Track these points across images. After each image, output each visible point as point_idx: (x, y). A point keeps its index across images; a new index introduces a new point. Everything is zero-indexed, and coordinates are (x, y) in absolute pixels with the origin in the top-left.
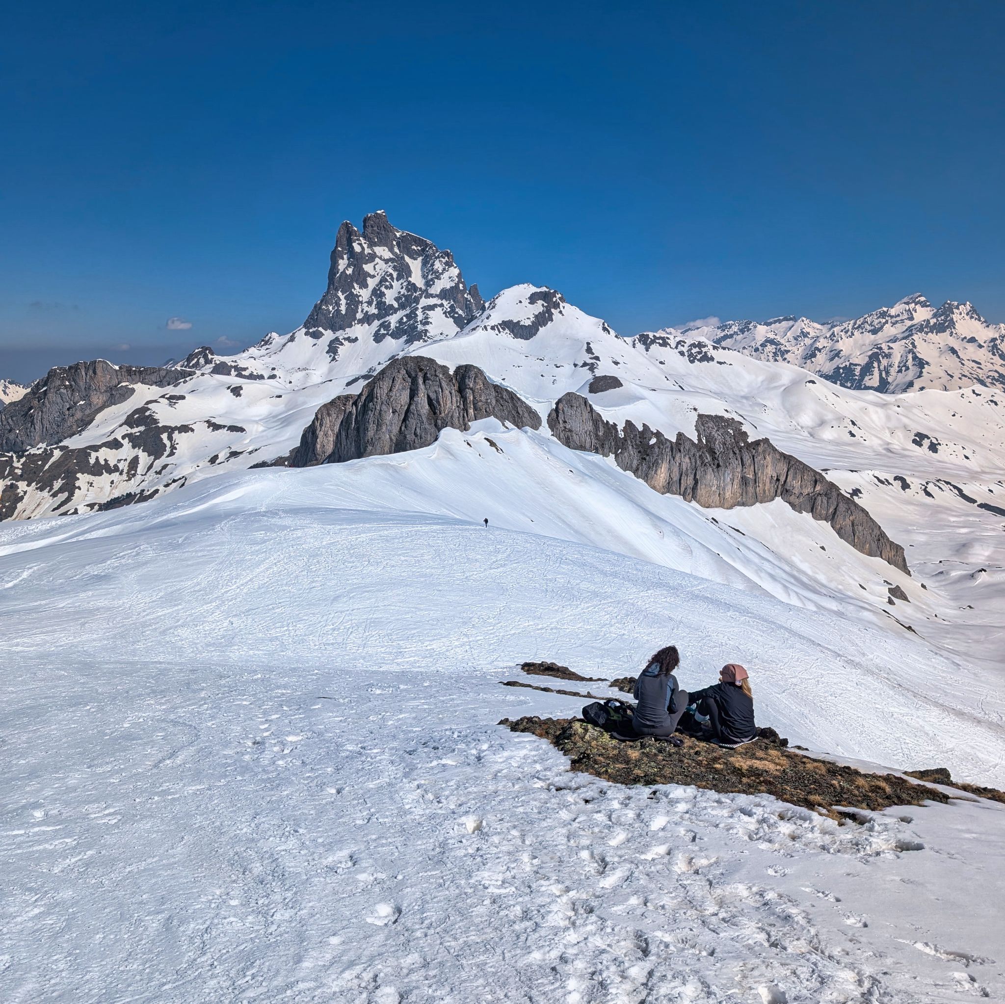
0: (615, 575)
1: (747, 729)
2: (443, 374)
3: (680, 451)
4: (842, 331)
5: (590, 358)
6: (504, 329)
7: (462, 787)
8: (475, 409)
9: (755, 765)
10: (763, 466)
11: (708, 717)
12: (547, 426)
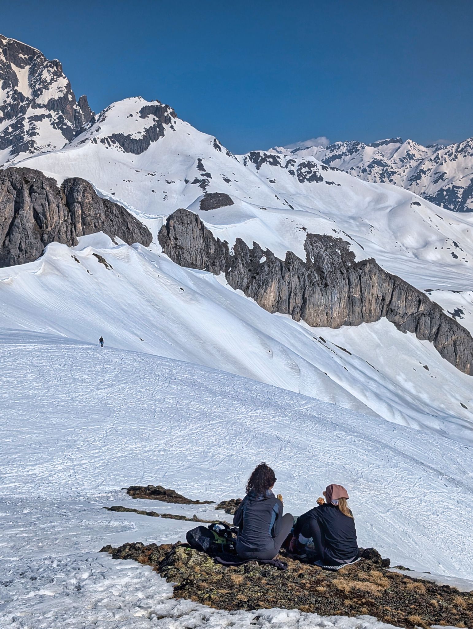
0: (224, 394)
1: (350, 550)
2: (51, 187)
3: (289, 270)
4: (446, 154)
5: (202, 175)
6: (114, 143)
7: (60, 619)
8: (84, 223)
9: (358, 587)
10: (370, 286)
11: (311, 539)
12: (158, 242)
